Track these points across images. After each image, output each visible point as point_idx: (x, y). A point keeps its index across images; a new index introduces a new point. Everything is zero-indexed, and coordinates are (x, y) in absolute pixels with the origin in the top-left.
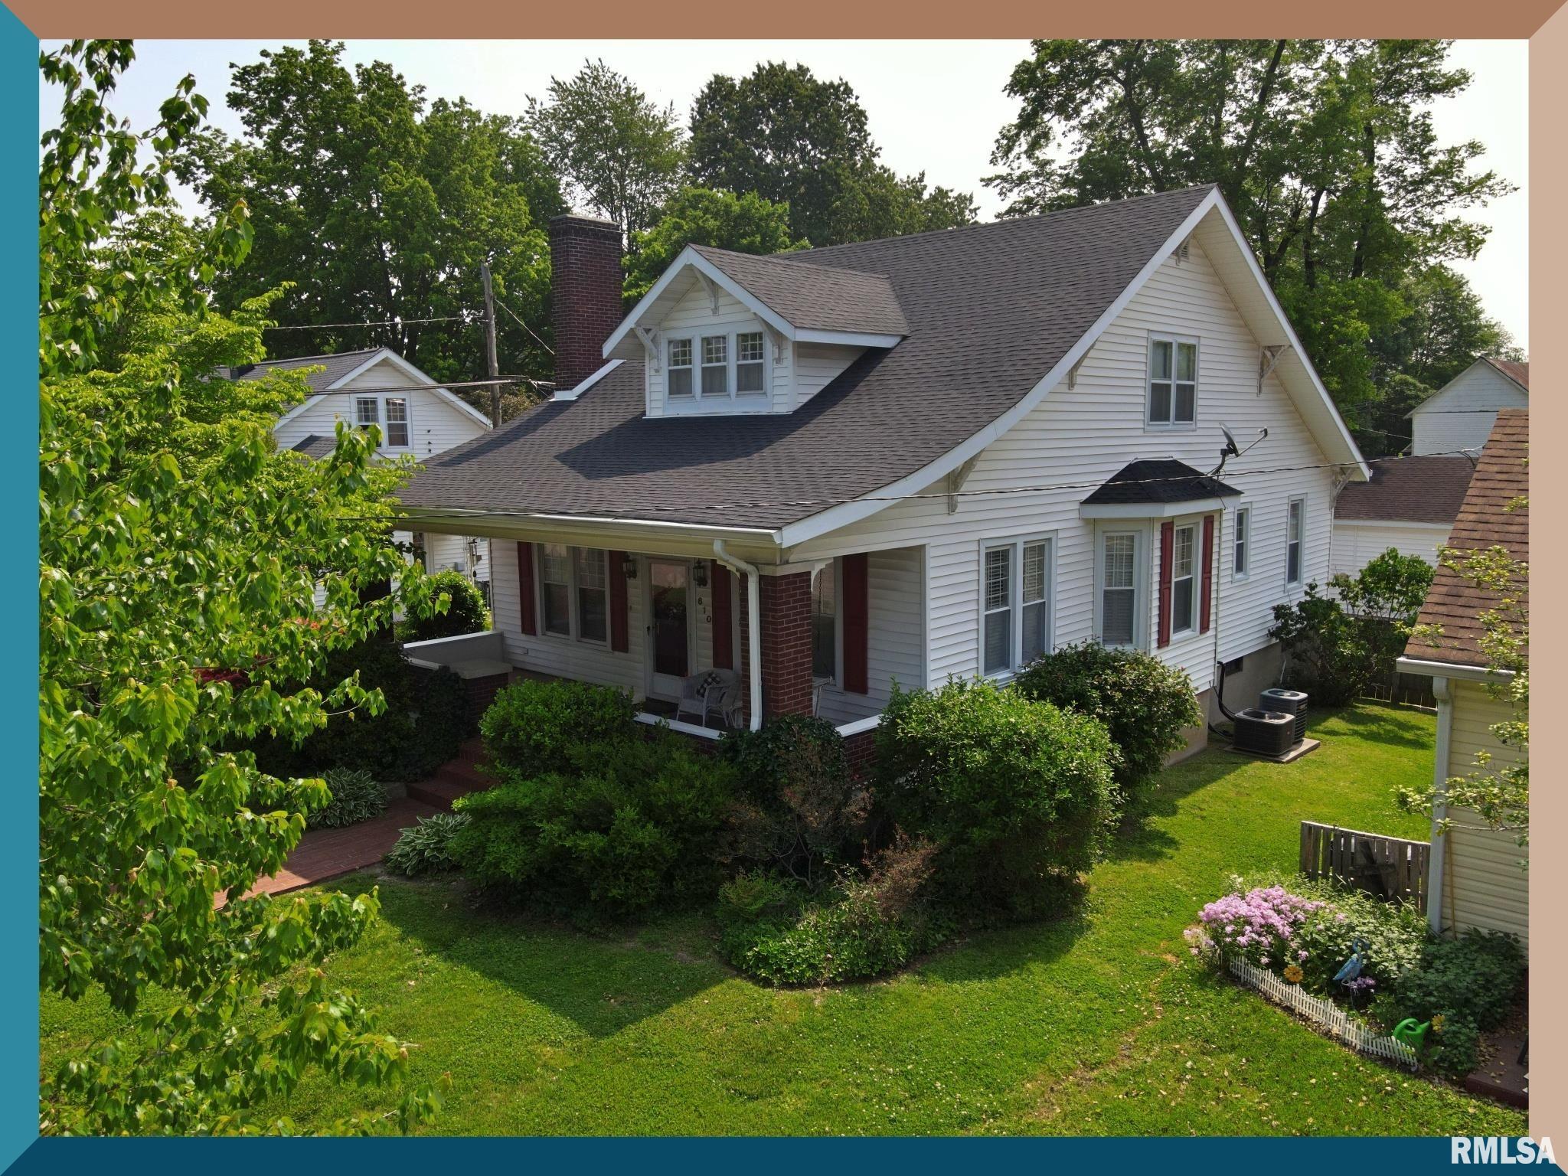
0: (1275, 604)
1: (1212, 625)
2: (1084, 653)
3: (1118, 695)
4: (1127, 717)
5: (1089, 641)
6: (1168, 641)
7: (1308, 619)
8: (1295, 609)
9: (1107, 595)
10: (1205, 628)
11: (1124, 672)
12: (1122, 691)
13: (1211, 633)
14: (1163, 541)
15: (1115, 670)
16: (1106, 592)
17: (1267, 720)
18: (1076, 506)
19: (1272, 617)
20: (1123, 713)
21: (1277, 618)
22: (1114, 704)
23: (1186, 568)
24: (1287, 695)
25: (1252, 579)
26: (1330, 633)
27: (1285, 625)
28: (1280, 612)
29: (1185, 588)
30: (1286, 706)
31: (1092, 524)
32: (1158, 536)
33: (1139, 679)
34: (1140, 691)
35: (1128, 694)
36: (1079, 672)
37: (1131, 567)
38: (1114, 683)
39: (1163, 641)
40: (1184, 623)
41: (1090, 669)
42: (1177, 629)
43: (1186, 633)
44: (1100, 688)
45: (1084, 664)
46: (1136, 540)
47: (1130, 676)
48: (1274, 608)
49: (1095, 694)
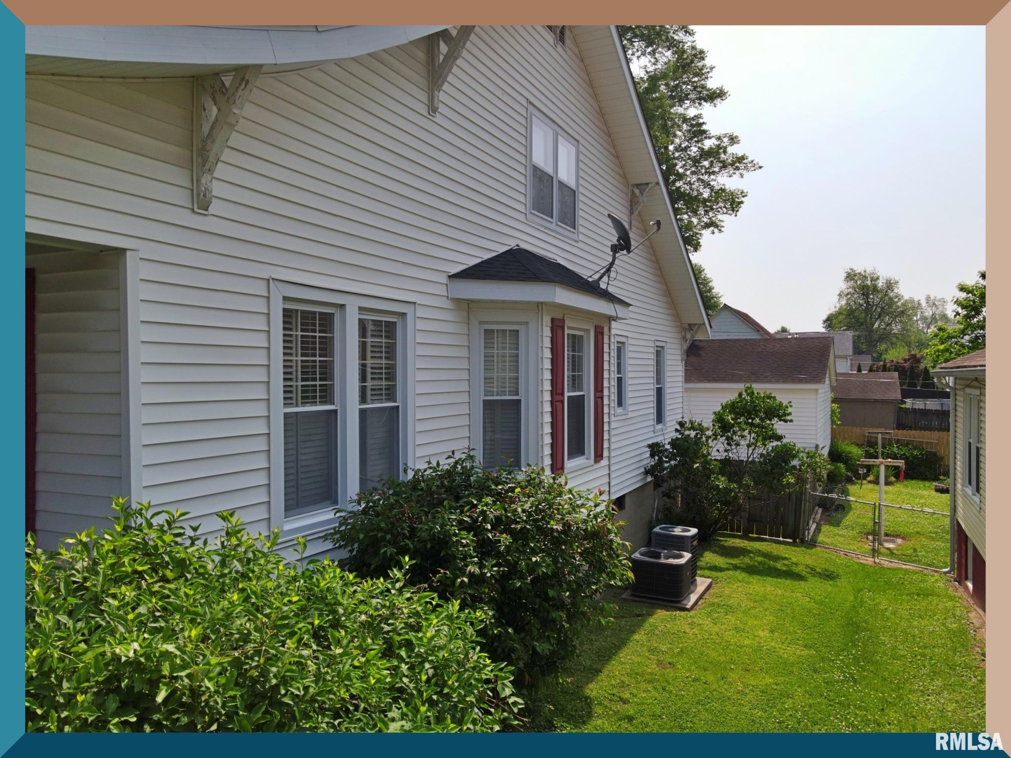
0: (650, 442)
1: (606, 454)
2: (449, 474)
3: (505, 539)
4: (522, 577)
5: (458, 456)
6: (562, 468)
7: (681, 455)
8: (668, 447)
9: (488, 405)
10: (599, 456)
11: (512, 501)
12: (511, 532)
13: (604, 462)
14: (553, 340)
15: (499, 497)
16: (485, 402)
17: (663, 561)
18: (444, 279)
19: (648, 455)
20: (513, 571)
21: (652, 455)
22: (499, 555)
23: (576, 382)
24: (678, 531)
25: (631, 415)
26: (704, 467)
27: (660, 462)
28: (655, 449)
29: (578, 404)
30: (680, 544)
31: (466, 307)
32: (547, 332)
33: (538, 511)
34: (539, 529)
35: (521, 536)
36: (441, 503)
37: (517, 371)
38: (498, 519)
39: (557, 467)
40: (578, 450)
41: (457, 498)
42: (571, 455)
43: (579, 461)
44: (474, 527)
45: (448, 490)
46: (522, 335)
47: (523, 506)
48: (649, 446)
49: (467, 538)
